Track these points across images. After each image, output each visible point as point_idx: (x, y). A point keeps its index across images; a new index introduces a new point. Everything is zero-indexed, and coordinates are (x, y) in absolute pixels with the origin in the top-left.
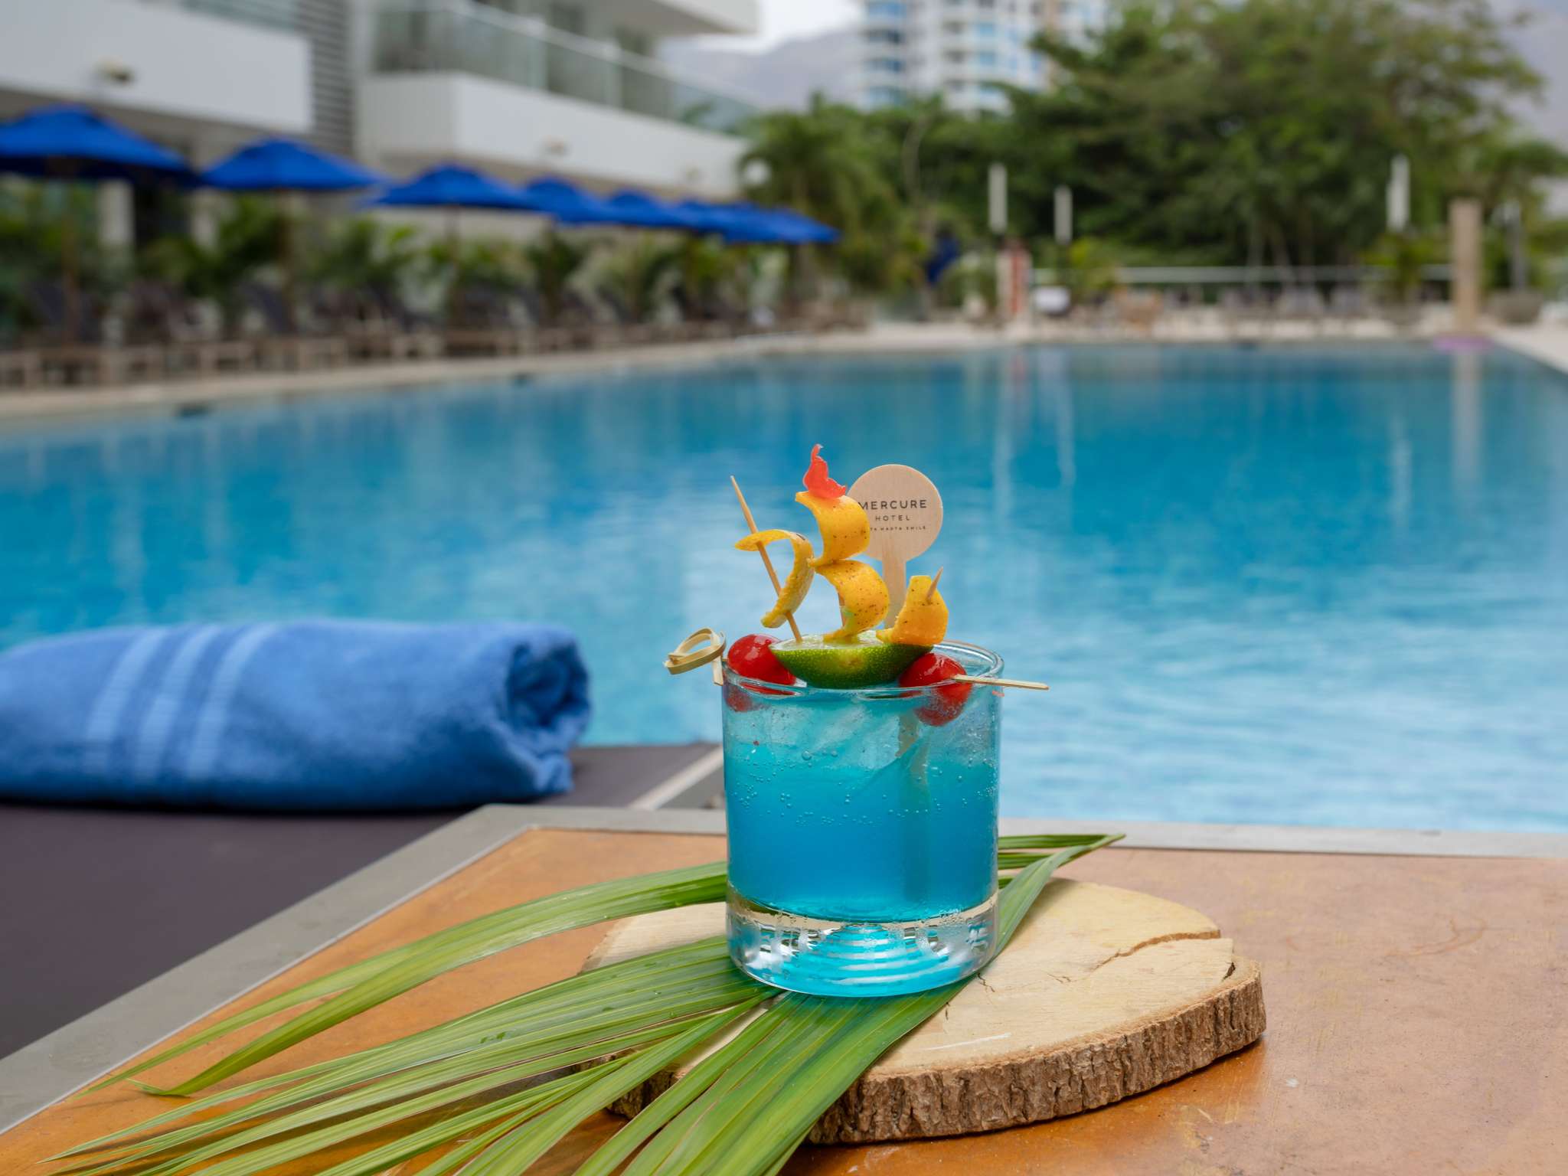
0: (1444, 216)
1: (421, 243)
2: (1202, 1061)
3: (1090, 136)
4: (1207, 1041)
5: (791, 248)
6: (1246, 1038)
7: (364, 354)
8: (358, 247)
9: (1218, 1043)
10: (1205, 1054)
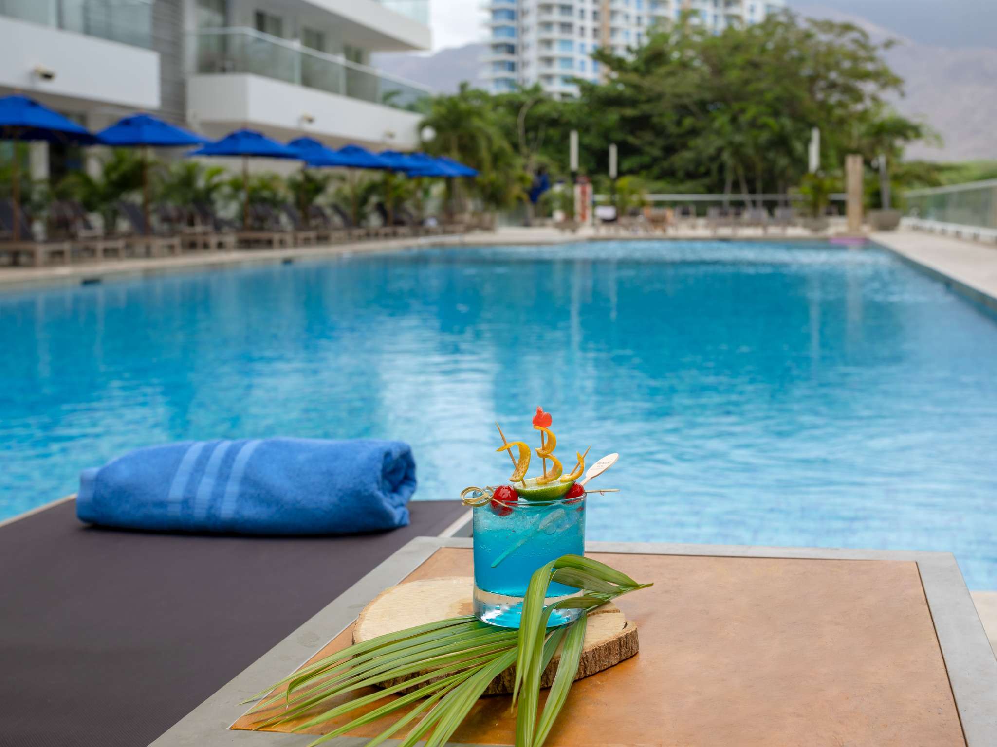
0: (842, 163)
1: (226, 177)
2: (615, 662)
3: (629, 112)
4: (617, 654)
5: (449, 180)
6: (632, 653)
7: (192, 246)
8: (188, 179)
9: (621, 655)
10: (616, 659)
